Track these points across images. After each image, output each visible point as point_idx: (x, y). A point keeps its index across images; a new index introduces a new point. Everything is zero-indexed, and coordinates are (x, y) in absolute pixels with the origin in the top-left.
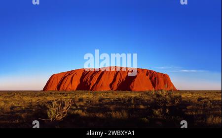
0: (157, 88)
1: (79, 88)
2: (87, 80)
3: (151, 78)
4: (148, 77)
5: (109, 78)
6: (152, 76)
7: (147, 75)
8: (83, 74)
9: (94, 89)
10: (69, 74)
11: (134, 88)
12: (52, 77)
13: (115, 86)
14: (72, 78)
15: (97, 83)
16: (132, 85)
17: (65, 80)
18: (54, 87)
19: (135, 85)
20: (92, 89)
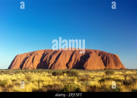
0: (108, 67)
1: (39, 67)
2: (46, 60)
3: (102, 58)
4: (100, 57)
5: (66, 58)
6: (104, 57)
7: (99, 55)
8: (43, 54)
9: (52, 68)
10: (31, 55)
11: (88, 67)
12: (16, 57)
13: (71, 65)
14: (34, 58)
15: (55, 62)
16: (86, 64)
17: (27, 60)
18: (17, 66)
19: (88, 64)
20: (50, 68)
